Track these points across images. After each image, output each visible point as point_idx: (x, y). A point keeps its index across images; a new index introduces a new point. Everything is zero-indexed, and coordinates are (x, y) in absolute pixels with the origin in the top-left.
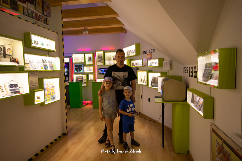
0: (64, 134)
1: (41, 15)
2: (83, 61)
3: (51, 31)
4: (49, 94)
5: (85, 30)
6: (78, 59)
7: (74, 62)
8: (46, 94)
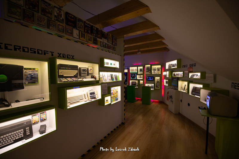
0: (123, 123)
1: (111, 45)
2: (137, 72)
3: (117, 55)
4: (114, 97)
5: (139, 52)
6: (133, 70)
7: (130, 72)
8: (112, 97)
